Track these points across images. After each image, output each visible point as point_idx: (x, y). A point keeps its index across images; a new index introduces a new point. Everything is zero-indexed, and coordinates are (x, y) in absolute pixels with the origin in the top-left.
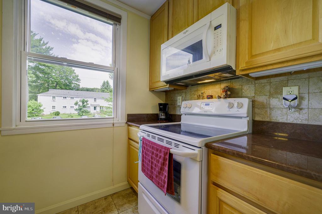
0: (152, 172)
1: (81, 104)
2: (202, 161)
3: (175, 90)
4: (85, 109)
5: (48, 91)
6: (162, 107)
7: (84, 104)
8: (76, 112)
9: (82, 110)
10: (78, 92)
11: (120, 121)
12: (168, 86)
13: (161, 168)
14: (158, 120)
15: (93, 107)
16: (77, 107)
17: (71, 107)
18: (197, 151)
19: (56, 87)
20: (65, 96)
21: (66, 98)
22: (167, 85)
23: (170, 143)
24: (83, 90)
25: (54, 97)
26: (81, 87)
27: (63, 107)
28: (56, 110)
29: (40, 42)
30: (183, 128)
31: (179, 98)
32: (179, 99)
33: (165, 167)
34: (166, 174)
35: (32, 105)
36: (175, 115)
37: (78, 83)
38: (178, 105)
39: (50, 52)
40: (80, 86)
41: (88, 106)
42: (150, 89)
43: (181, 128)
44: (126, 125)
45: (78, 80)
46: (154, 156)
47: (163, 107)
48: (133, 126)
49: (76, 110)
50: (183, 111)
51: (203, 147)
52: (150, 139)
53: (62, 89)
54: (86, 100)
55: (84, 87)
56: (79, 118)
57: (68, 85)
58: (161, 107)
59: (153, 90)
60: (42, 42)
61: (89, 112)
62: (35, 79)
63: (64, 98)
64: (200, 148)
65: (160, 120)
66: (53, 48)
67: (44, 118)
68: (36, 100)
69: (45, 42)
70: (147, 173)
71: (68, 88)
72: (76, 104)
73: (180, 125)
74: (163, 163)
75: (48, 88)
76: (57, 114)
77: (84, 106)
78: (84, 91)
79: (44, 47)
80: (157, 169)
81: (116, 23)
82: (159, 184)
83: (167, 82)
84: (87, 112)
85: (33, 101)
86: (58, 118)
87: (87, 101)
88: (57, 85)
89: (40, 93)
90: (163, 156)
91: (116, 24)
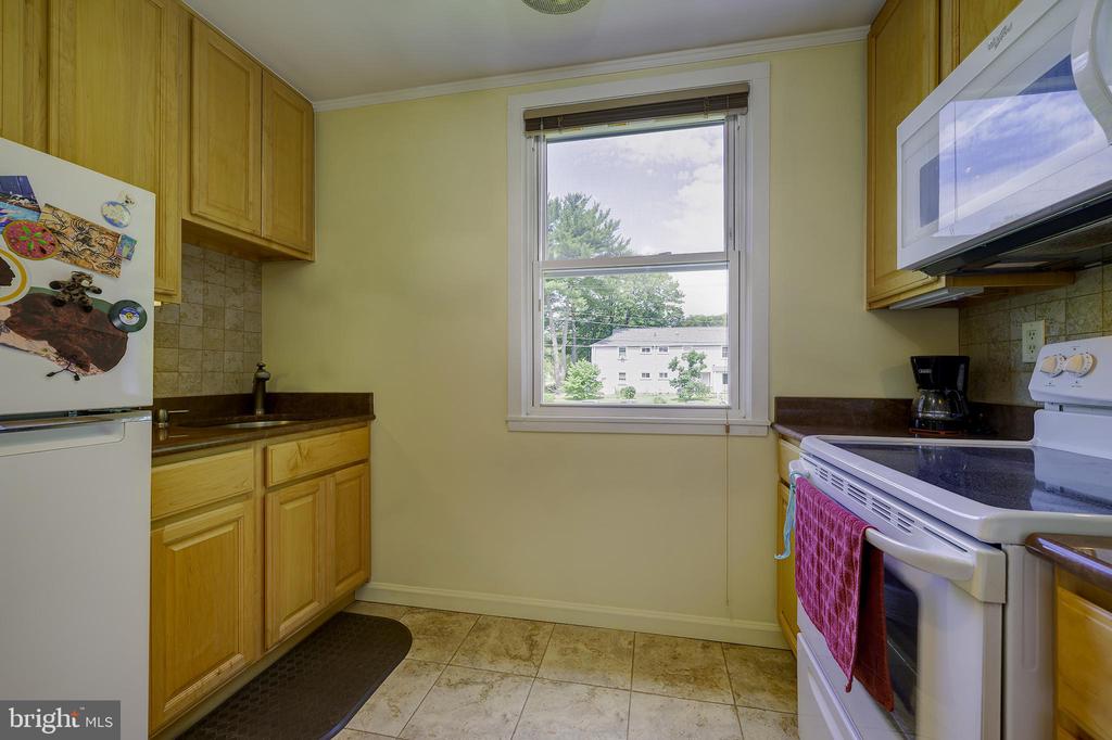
0: (820, 604)
1: (685, 365)
2: (1004, 606)
3: (990, 294)
4: (697, 379)
5: (611, 334)
6: (928, 371)
7: (695, 366)
8: (674, 390)
9: (690, 384)
10: (677, 330)
11: (749, 419)
12: (942, 283)
13: (840, 592)
14: (912, 424)
15: (721, 375)
16: (674, 375)
17: (661, 374)
18: (969, 555)
19: (627, 322)
20: (646, 345)
21: (648, 350)
22: (938, 281)
23: (883, 510)
24: (693, 322)
25: (622, 350)
26: (686, 315)
27: (643, 375)
28: (628, 383)
29: (594, 217)
30: (1042, 471)
31: (1032, 330)
32: (1032, 334)
33: (852, 592)
34: (854, 617)
35: (581, 371)
36: (1011, 408)
37: (677, 305)
38: (1025, 360)
39: (614, 233)
40: (682, 313)
41: (704, 371)
42: (870, 304)
43: (1032, 468)
44: (772, 436)
45: (678, 295)
46: (823, 545)
47: (934, 372)
48: (793, 441)
49: (673, 383)
50: (1039, 387)
51: (1010, 549)
52: (826, 486)
53: (639, 325)
54: (699, 352)
55: (694, 314)
56: (683, 404)
57: (653, 315)
58: (922, 371)
59: (887, 307)
60: (597, 215)
61: (708, 392)
62: (587, 307)
63: (660, 350)
64: (998, 546)
65: (920, 427)
66: (619, 222)
67: (602, 402)
68: (589, 359)
69: (604, 212)
70: (809, 601)
71: (652, 323)
72: (673, 366)
73: (1028, 456)
74: (848, 575)
75: (612, 328)
76: (631, 393)
77: (694, 374)
78: (695, 325)
79: (602, 225)
80: (832, 593)
81: (732, 112)
82: (836, 649)
83: (931, 267)
84: (703, 390)
85: (584, 362)
86: (630, 402)
87: (702, 358)
88: (629, 316)
89: (596, 341)
90: (845, 549)
91: (735, 117)
